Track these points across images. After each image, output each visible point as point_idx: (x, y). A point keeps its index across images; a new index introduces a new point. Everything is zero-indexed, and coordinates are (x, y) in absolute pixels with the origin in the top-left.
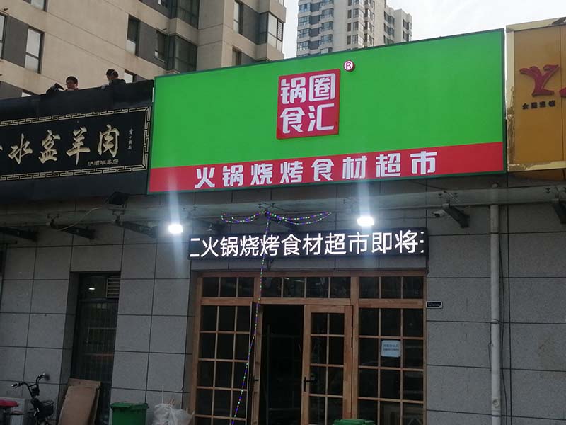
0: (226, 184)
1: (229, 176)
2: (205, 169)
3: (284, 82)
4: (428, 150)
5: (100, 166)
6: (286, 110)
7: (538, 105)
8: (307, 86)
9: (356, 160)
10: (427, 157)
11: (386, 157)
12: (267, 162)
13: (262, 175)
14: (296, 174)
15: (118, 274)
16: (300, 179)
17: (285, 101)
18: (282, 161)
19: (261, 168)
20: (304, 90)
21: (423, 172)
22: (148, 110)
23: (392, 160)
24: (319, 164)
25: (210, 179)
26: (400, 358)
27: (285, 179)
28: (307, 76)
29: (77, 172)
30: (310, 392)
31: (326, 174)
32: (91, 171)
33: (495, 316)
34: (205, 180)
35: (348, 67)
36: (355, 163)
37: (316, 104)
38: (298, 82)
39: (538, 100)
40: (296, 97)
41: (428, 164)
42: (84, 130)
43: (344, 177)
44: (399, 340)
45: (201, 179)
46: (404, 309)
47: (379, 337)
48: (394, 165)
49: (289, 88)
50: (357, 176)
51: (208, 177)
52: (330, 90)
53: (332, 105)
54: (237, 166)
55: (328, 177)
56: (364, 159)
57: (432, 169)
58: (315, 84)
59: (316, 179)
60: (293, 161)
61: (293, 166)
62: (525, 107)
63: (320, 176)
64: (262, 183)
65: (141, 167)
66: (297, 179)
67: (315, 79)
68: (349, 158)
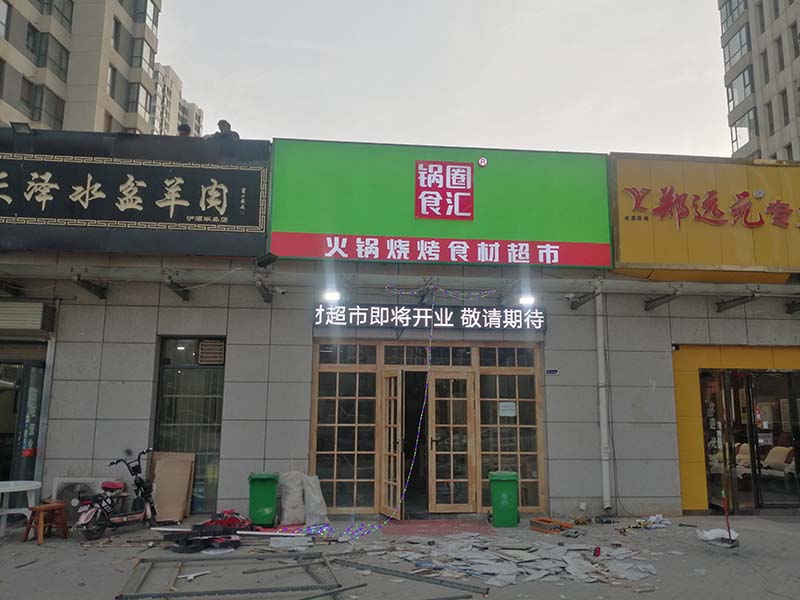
0: (360, 255)
1: (363, 248)
3: (421, 167)
4: (552, 244)
5: (203, 222)
6: (424, 193)
7: (637, 219)
8: (444, 174)
9: (490, 245)
10: (551, 249)
11: (517, 246)
12: (403, 239)
13: (399, 250)
14: (433, 253)
15: (223, 339)
16: (437, 257)
17: (422, 184)
18: (419, 240)
19: (398, 244)
20: (441, 177)
21: (548, 261)
22: (264, 172)
23: (521, 249)
24: (455, 245)
25: (342, 249)
26: (515, 417)
27: (422, 256)
28: (444, 165)
29: (172, 226)
30: (437, 450)
31: (463, 255)
32: (191, 227)
33: (602, 381)
34: (336, 248)
35: (483, 163)
36: (489, 248)
37: (453, 191)
38: (435, 169)
39: (637, 215)
40: (433, 182)
41: (552, 255)
42: (180, 181)
43: (479, 259)
44: (515, 402)
45: (331, 248)
46: (519, 376)
47: (498, 399)
48: (523, 253)
49: (426, 173)
50: (491, 260)
51: (340, 247)
52: (466, 181)
53: (469, 194)
54: (372, 239)
55: (464, 258)
56: (497, 245)
57: (556, 260)
58: (451, 172)
59: (453, 259)
60: (430, 240)
61: (430, 245)
62: (627, 218)
63: (457, 256)
64: (399, 257)
65: (257, 229)
66: (434, 257)
67: (451, 169)
68: (483, 243)
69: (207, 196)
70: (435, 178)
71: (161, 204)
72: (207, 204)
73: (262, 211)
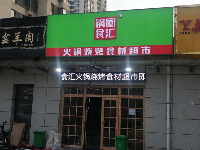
0: (75, 55)
1: (76, 52)
2: (67, 49)
3: (97, 20)
4: (147, 46)
5: (26, 46)
6: (98, 30)
7: (185, 33)
8: (105, 22)
9: (122, 48)
10: (147, 48)
11: (133, 48)
12: (90, 48)
13: (89, 52)
14: (101, 52)
15: (33, 85)
16: (102, 54)
17: (97, 27)
18: (96, 48)
19: (88, 50)
20: (104, 23)
21: (146, 53)
22: (44, 27)
23: (135, 49)
24: (109, 49)
25: (69, 53)
26: (135, 115)
27: (97, 54)
28: (105, 18)
29: (17, 48)
30: (104, 127)
31: (112, 53)
32: (22, 48)
33: (168, 101)
34: (67, 53)
35: (120, 16)
36: (122, 49)
37: (108, 28)
38: (102, 20)
39: (184, 31)
40: (101, 26)
41: (147, 51)
42: (20, 33)
43: (118, 54)
44: (135, 109)
45: (65, 53)
46: (137, 99)
47: (128, 108)
48: (136, 51)
49: (99, 22)
50: (123, 54)
51: (68, 52)
52: (113, 24)
53: (114, 29)
54: (79, 49)
55: (112, 54)
56: (125, 48)
57: (149, 53)
58: (108, 21)
59: (108, 54)
60: (100, 48)
61: (100, 50)
62: (180, 33)
63: (110, 53)
64: (89, 55)
65: (42, 47)
66: (101, 54)
67: (108, 20)
68: (120, 48)
69: (27, 37)
70: (102, 24)
71: (14, 41)
72: (27, 40)
73: (44, 41)
